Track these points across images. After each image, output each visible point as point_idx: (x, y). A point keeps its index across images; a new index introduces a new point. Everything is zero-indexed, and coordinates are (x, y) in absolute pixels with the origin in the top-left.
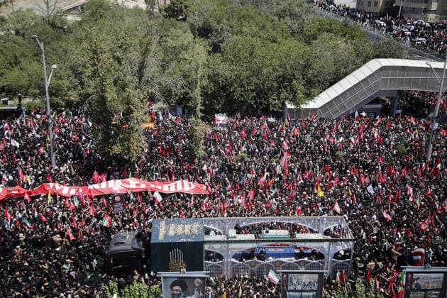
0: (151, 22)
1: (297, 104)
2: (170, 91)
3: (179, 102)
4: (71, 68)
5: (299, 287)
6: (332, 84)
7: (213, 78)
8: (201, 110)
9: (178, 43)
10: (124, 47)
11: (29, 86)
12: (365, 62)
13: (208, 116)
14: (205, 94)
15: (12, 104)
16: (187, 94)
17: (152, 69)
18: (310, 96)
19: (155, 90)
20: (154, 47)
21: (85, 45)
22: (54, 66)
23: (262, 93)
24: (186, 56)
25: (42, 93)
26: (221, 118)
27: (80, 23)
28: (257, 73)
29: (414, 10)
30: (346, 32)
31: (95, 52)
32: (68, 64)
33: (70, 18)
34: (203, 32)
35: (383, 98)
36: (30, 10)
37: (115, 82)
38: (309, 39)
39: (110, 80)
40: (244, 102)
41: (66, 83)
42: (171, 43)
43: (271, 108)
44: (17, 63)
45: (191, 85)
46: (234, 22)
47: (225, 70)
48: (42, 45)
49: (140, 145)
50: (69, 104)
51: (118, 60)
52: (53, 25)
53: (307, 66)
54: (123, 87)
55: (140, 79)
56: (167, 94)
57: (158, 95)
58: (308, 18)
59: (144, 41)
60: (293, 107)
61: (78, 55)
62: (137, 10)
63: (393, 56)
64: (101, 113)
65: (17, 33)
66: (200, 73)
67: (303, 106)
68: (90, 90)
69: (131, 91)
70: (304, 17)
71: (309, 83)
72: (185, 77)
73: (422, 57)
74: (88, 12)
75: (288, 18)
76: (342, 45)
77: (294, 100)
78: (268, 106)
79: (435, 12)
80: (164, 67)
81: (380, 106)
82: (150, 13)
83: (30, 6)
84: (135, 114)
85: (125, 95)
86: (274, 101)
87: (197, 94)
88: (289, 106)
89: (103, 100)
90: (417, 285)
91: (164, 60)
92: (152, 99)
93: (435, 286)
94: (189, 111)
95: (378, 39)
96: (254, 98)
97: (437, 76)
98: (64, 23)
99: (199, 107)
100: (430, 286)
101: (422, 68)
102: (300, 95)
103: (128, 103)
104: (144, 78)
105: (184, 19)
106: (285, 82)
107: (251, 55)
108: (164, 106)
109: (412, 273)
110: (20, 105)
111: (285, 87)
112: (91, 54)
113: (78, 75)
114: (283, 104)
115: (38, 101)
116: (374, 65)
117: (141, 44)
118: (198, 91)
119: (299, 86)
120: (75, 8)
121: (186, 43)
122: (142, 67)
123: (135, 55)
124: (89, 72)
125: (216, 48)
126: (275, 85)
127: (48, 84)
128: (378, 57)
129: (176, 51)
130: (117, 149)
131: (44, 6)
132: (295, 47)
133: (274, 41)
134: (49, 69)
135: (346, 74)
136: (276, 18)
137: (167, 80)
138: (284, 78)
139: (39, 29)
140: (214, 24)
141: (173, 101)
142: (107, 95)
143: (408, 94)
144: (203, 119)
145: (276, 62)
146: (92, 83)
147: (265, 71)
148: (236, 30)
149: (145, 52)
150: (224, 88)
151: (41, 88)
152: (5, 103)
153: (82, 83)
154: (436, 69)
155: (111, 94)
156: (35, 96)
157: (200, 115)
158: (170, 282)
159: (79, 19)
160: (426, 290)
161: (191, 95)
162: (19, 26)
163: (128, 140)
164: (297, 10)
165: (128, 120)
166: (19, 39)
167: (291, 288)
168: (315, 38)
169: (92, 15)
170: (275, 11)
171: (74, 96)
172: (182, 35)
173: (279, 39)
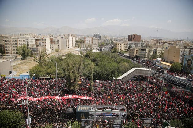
0: (81, 58)
1: (116, 78)
2: (85, 74)
3: (87, 77)
4: (63, 68)
5: (116, 124)
6: (124, 73)
7: (96, 71)
8: (93, 79)
9: (87, 63)
10: (75, 64)
11: (53, 73)
12: (132, 68)
13: (94, 80)
14: (94, 75)
15: (49, 77)
16: (89, 75)
17: (81, 69)
18: (119, 76)
19: (82, 74)
20: (82, 64)
21: (66, 63)
22: (59, 68)
23: (107, 75)
24: (89, 66)
25: (56, 74)
26: (97, 81)
27: (65, 58)
28: (106, 70)
29: (142, 57)
30: (127, 61)
31: (68, 65)
32: (62, 68)
33: (63, 57)
34: (94, 61)
35: (136, 77)
36: (55, 56)
37: (72, 72)
38: (119, 63)
39: (71, 71)
40: (103, 77)
41: (61, 72)
42: (86, 63)
43: (110, 79)
44: (51, 67)
45: (90, 73)
46: (101, 58)
47: (99, 69)
48: (56, 63)
49: (77, 87)
50: (61, 77)
51: (73, 67)
52: (59, 59)
53: (118, 69)
54: (74, 73)
55: (78, 71)
56: (85, 75)
57: (82, 75)
58: (118, 58)
59: (80, 62)
60: (115, 78)
61: (64, 66)
62: (78, 56)
63: (138, 67)
64: (69, 79)
65: (51, 61)
66: (93, 70)
67: (117, 78)
68: (67, 74)
69: (76, 74)
70: (117, 58)
71: (119, 73)
72: (89, 71)
73: (144, 67)
74: (67, 56)
75: (113, 58)
76: (126, 64)
77: (115, 77)
78: (109, 78)
79: (146, 58)
80: (84, 69)
81: (135, 79)
82: (81, 56)
83: (55, 55)
84: (77, 80)
85: (74, 75)
86: (110, 77)
87: (92, 75)
88: (114, 78)
89: (69, 76)
90: (145, 123)
91: (84, 67)
92: (81, 76)
93: (149, 123)
94: (90, 79)
95: (134, 63)
96: (105, 76)
97: (148, 72)
98: (62, 58)
99: (92, 78)
100: (148, 123)
101: (144, 70)
102: (117, 76)
103: (75, 77)
104: (79, 71)
105: (89, 58)
106: (113, 72)
107: (105, 66)
108: (84, 78)
109: (144, 120)
110: (50, 77)
111: (113, 74)
112: (67, 65)
113: (64, 70)
114: (113, 78)
115: (54, 76)
116: (134, 69)
117: (79, 63)
118: (92, 74)
119: (116, 74)
120: (64, 55)
121: (89, 63)
122: (79, 68)
123: (77, 66)
124: (66, 70)
125: (97, 64)
126: (111, 73)
127: (57, 72)
128: (135, 67)
129: (87, 65)
130: (72, 88)
131: (58, 55)
132: (115, 64)
133: (110, 63)
134: (58, 69)
135: (127, 71)
136: (111, 58)
137: (85, 72)
138: (113, 71)
139: (56, 60)
140: (96, 59)
141: (86, 77)
142: (70, 75)
143: (142, 76)
144: (93, 81)
145: (111, 68)
146: (67, 72)
147: (108, 70)
148: (101, 60)
149: (80, 65)
150: (98, 74)
151: (55, 73)
152: (47, 76)
153: (65, 72)
154: (148, 70)
155: (71, 75)
156: (54, 75)
157: (92, 80)
158: (84, 121)
159: (65, 57)
160: (147, 124)
161: (91, 75)
162: (52, 59)
163: (75, 86)
164: (116, 56)
165: (75, 81)
166: (52, 62)
167: (114, 124)
168: (120, 63)
169: (68, 56)
170: (110, 56)
171: (63, 75)
172: (89, 61)
173: (112, 63)
